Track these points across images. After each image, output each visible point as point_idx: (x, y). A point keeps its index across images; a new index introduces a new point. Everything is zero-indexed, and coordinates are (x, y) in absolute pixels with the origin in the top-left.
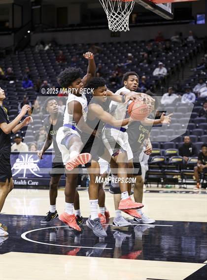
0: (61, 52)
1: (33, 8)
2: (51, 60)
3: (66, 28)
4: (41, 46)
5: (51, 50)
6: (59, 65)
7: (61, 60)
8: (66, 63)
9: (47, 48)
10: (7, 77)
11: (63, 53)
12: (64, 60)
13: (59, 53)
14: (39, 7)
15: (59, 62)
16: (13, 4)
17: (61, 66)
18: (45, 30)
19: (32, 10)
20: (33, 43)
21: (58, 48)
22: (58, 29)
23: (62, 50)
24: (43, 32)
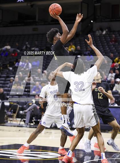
0: (114, 36)
1: (96, 5)
2: (106, 41)
3: (117, 19)
4: (100, 31)
5: (108, 34)
6: (112, 45)
7: (114, 41)
8: (117, 44)
9: (104, 33)
10: (76, 52)
11: (116, 36)
12: (116, 41)
13: (112, 36)
14: (99, 4)
15: (112, 43)
16: (82, 2)
17: (113, 45)
18: (103, 20)
19: (95, 6)
20: (94, 29)
21: (112, 33)
22: (112, 20)
23: (114, 34)
24: (102, 21)
